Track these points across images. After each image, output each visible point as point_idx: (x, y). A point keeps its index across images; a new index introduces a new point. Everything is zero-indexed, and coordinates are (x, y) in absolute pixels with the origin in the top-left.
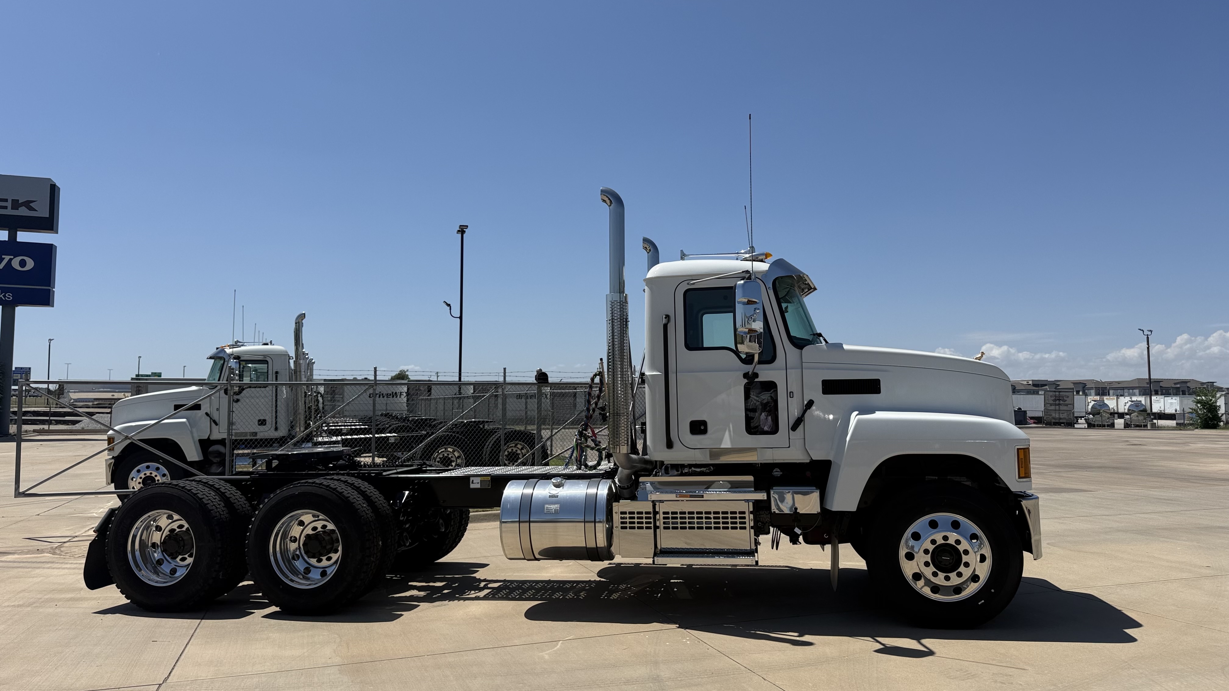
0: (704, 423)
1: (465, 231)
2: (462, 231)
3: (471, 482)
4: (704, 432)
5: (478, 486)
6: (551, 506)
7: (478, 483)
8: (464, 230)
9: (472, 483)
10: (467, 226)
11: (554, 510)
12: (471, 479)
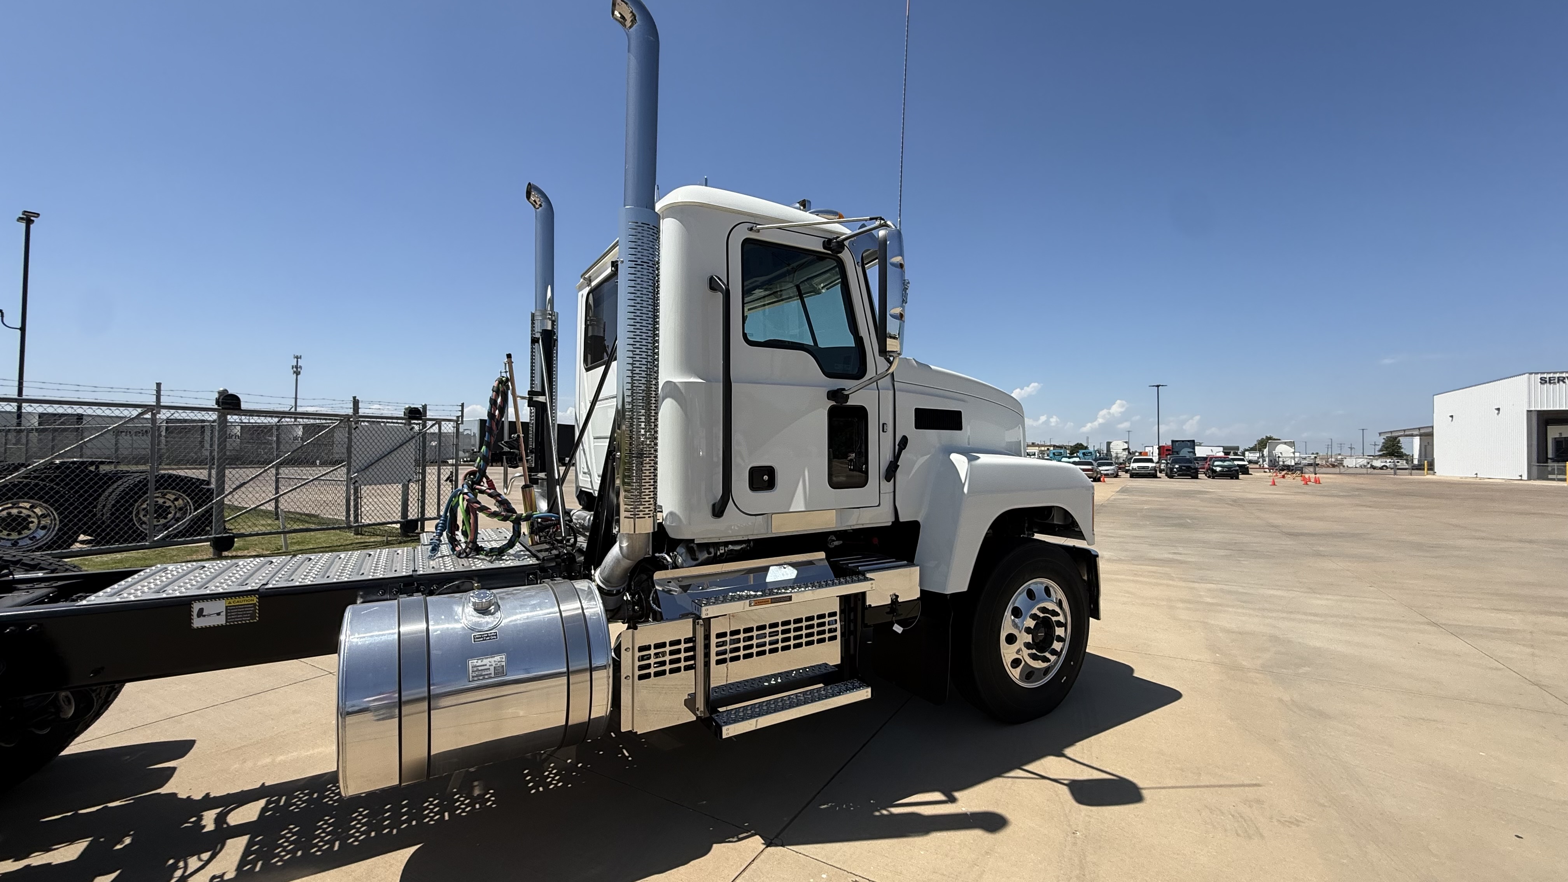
0: (770, 471)
1: (33, 221)
2: (28, 219)
3: (195, 613)
4: (770, 485)
5: (221, 621)
6: (485, 661)
7: (218, 614)
8: (32, 218)
9: (200, 613)
10: (38, 214)
11: (492, 668)
12: (196, 606)
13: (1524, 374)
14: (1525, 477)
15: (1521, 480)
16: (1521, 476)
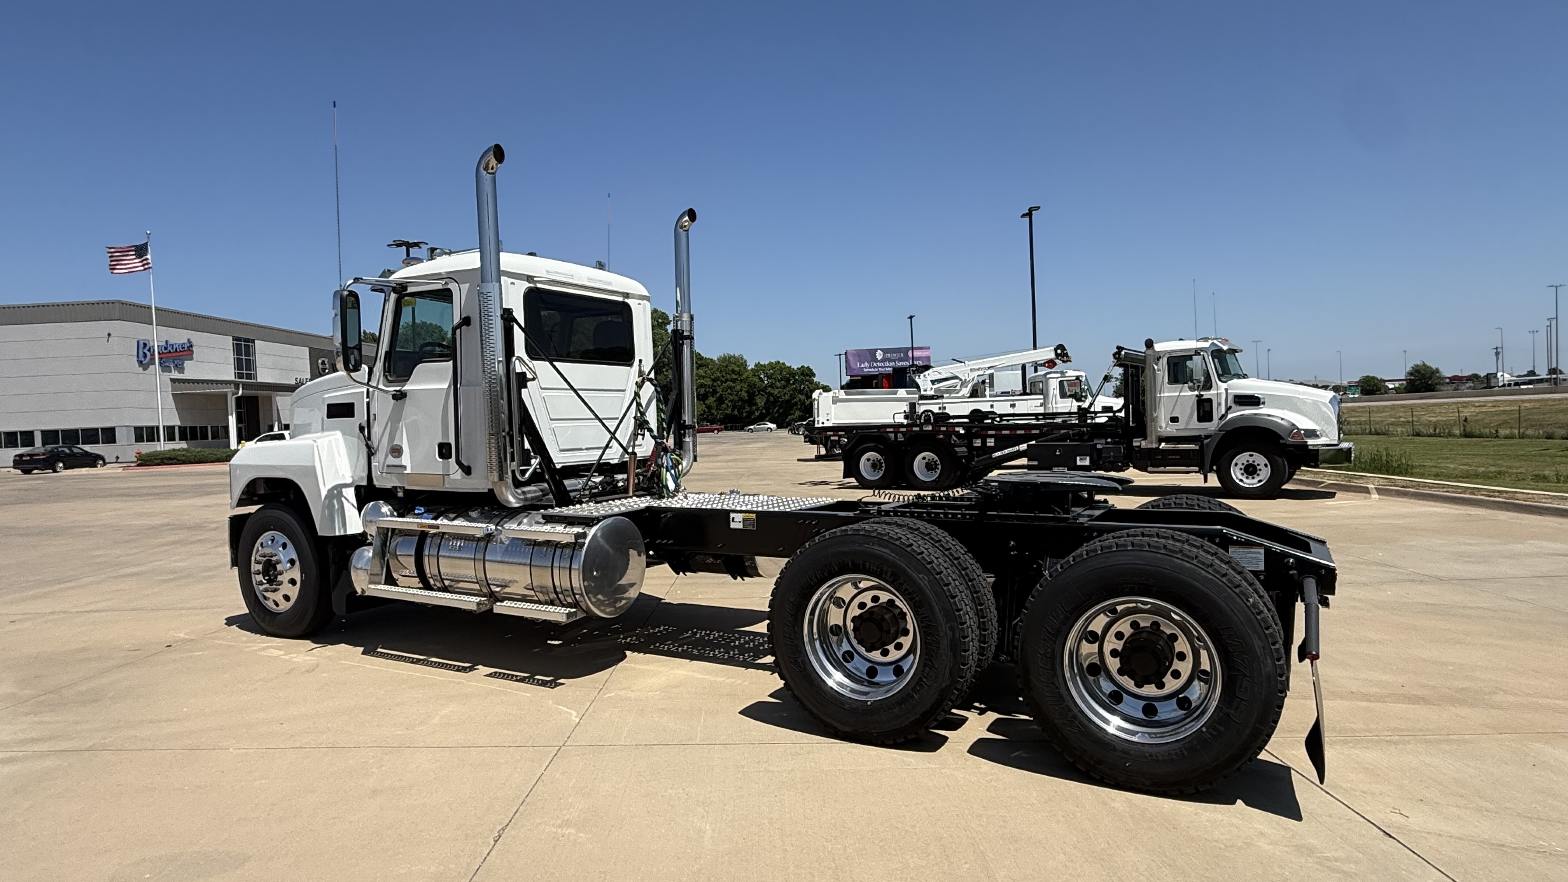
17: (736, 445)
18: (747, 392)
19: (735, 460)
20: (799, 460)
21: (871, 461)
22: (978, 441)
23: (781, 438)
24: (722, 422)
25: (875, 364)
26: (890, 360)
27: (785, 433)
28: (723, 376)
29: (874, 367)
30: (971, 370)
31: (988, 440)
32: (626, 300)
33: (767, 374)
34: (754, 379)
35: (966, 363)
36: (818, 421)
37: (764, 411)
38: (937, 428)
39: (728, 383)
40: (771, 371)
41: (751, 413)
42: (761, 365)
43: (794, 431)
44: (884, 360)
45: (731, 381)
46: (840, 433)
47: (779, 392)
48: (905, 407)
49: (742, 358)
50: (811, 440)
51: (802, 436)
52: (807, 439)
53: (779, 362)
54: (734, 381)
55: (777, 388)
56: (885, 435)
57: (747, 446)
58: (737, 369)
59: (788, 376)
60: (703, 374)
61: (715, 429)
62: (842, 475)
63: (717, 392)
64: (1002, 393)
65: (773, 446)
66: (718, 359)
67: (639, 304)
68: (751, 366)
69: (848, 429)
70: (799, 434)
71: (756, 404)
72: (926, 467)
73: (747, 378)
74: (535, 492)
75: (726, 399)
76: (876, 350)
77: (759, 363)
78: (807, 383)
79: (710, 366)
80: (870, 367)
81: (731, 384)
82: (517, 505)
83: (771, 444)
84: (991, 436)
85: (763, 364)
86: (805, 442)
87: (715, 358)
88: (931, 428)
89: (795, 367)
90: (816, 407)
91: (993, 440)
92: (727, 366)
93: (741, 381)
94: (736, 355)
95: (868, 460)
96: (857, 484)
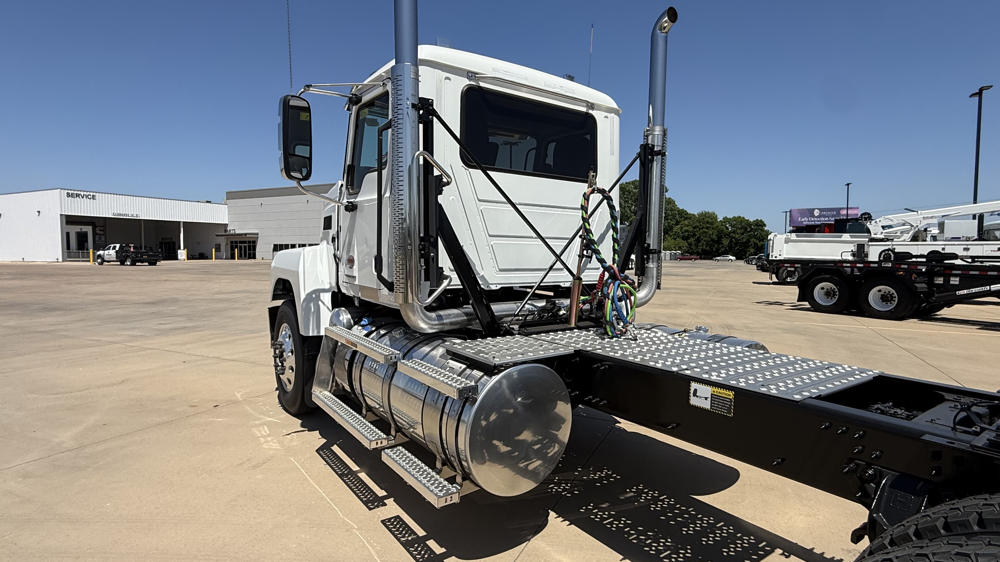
13: (58, 189)
14: (60, 260)
15: (58, 262)
16: (58, 259)
17: (706, 269)
18: (716, 235)
19: (705, 280)
20: (754, 283)
21: (825, 290)
22: (940, 279)
23: (739, 266)
24: (698, 254)
25: (812, 219)
26: (825, 216)
27: (741, 263)
28: (701, 225)
29: (812, 221)
30: (924, 218)
31: (952, 279)
32: (590, 112)
33: (731, 224)
34: (722, 227)
35: (919, 212)
36: (772, 256)
37: (727, 248)
38: (897, 266)
39: (704, 229)
40: (734, 222)
41: (718, 249)
42: (728, 219)
43: (748, 262)
44: (819, 216)
45: (706, 228)
46: (796, 265)
47: (739, 237)
48: (852, 247)
49: (714, 214)
50: (763, 268)
51: (755, 266)
52: (759, 268)
53: (740, 217)
54: (707, 228)
55: (738, 234)
56: (841, 269)
57: (715, 270)
58: (710, 221)
59: (746, 226)
60: (688, 224)
61: (693, 258)
62: (796, 297)
63: (696, 235)
64: (952, 238)
65: (733, 272)
66: (698, 214)
67: (606, 117)
68: (720, 218)
69: (805, 263)
70: (752, 264)
71: (722, 244)
72: (881, 298)
73: (717, 226)
74: (458, 315)
75: (702, 240)
76: (814, 209)
77: (726, 217)
78: (759, 231)
79: (692, 219)
80: (809, 221)
81: (706, 230)
82: (430, 331)
83: (732, 270)
84: (956, 275)
85: (729, 217)
86: (757, 270)
87: (696, 214)
88: (890, 265)
89: (751, 220)
90: (771, 245)
91: (958, 279)
92: (703, 219)
93: (713, 228)
94: (710, 212)
95: (823, 288)
96: (810, 306)
